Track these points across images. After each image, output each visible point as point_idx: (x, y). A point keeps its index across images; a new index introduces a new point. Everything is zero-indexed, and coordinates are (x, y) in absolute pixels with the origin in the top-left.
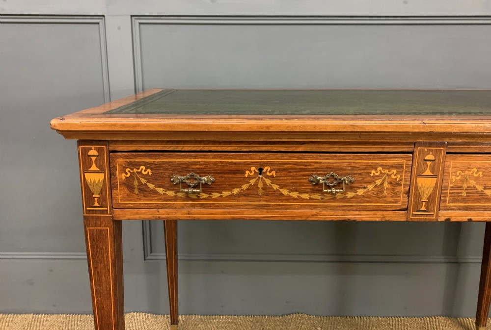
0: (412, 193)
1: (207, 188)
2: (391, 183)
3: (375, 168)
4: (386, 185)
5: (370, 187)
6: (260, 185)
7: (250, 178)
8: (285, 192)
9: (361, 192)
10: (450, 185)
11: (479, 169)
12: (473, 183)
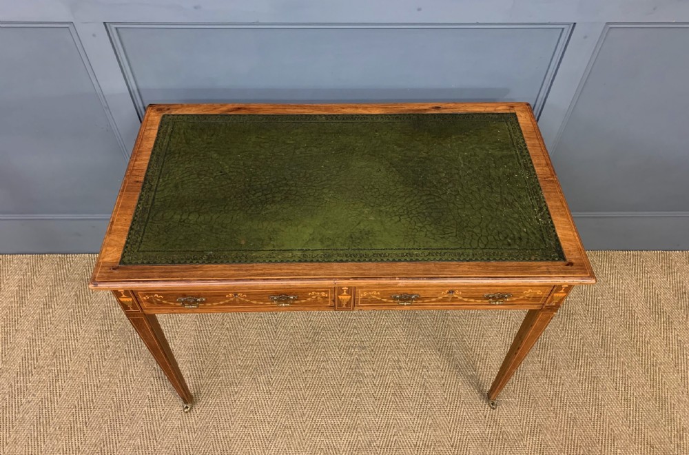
0: (336, 301)
1: (201, 302)
2: (322, 297)
3: (311, 292)
4: (319, 298)
5: (309, 299)
6: (237, 300)
7: (229, 298)
8: (255, 302)
9: (303, 301)
10: (360, 298)
11: (377, 292)
12: (374, 297)
